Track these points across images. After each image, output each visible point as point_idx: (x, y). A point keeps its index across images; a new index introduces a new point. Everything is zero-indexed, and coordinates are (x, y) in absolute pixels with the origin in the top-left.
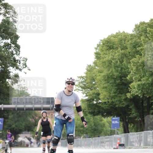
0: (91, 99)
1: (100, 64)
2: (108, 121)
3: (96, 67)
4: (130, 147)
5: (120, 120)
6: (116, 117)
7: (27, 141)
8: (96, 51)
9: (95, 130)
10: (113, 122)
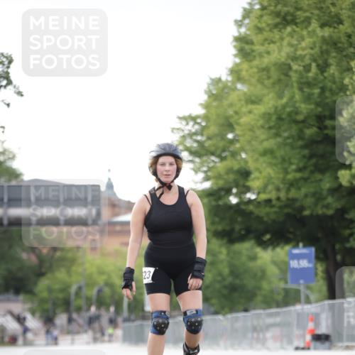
0: (220, 189)
1: (250, 76)
2: (275, 259)
3: (239, 86)
4: (350, 344)
5: (318, 258)
6: (305, 246)
7: (12, 326)
8: (239, 32)
9: (233, 289)
10: (294, 264)
